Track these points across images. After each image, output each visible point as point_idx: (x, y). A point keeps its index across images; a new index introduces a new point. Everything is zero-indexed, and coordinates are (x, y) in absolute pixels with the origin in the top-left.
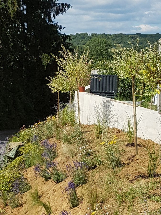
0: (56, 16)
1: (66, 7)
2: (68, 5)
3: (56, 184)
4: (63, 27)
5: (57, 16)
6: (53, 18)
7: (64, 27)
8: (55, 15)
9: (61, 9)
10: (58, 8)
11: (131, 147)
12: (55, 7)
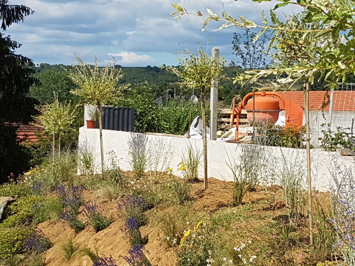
0: (7, 26)
1: (23, 12)
2: (27, 8)
3: (97, 233)
4: (17, 44)
5: (9, 26)
6: (3, 28)
7: (20, 44)
8: (5, 23)
9: (15, 15)
10: (10, 12)
11: (194, 183)
12: (5, 11)
